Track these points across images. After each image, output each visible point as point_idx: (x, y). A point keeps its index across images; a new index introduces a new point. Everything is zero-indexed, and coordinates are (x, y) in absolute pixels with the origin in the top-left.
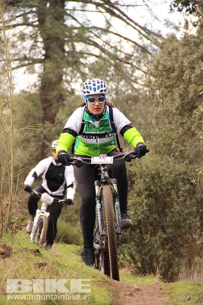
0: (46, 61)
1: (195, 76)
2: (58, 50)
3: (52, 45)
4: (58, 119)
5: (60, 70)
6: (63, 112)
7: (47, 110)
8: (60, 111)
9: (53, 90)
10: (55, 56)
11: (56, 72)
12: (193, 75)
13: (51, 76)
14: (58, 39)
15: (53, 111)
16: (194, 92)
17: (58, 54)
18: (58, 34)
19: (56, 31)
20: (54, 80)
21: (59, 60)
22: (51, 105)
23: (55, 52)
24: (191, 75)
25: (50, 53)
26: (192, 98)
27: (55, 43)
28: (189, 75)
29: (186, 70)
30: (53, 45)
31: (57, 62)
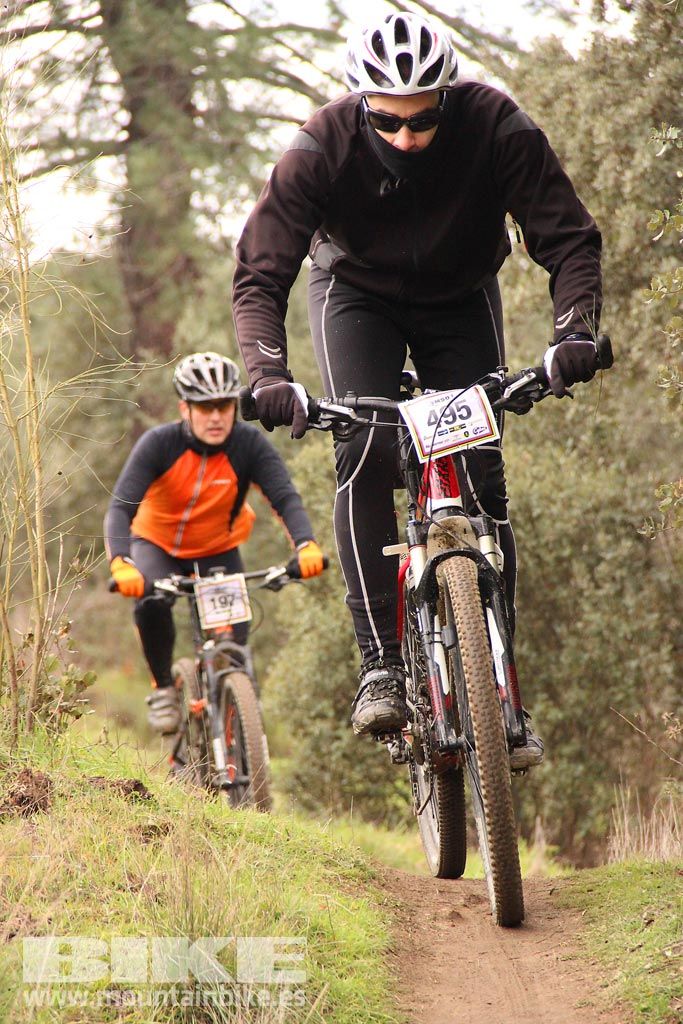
0: (136, 147)
1: (634, 179)
2: (171, 110)
3: (149, 93)
4: (183, 341)
5: (180, 176)
6: (198, 317)
7: (147, 312)
8: (189, 312)
9: (160, 243)
10: (163, 128)
11: (168, 181)
12: (629, 174)
13: (152, 196)
14: (168, 72)
15: (165, 315)
16: (633, 233)
17: (171, 121)
18: (169, 54)
19: (163, 45)
20: (163, 210)
21: (176, 141)
22: (155, 295)
23: (163, 118)
24: (621, 173)
25: (146, 121)
26: (630, 250)
27: (162, 86)
28: (612, 175)
29: (603, 157)
30: (155, 93)
31: (171, 150)
